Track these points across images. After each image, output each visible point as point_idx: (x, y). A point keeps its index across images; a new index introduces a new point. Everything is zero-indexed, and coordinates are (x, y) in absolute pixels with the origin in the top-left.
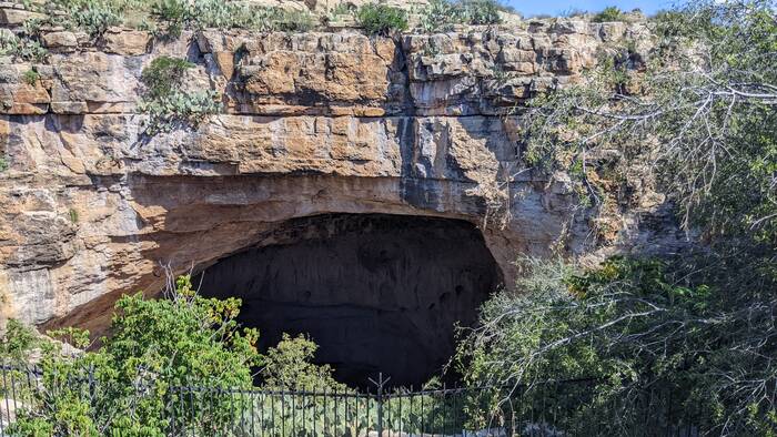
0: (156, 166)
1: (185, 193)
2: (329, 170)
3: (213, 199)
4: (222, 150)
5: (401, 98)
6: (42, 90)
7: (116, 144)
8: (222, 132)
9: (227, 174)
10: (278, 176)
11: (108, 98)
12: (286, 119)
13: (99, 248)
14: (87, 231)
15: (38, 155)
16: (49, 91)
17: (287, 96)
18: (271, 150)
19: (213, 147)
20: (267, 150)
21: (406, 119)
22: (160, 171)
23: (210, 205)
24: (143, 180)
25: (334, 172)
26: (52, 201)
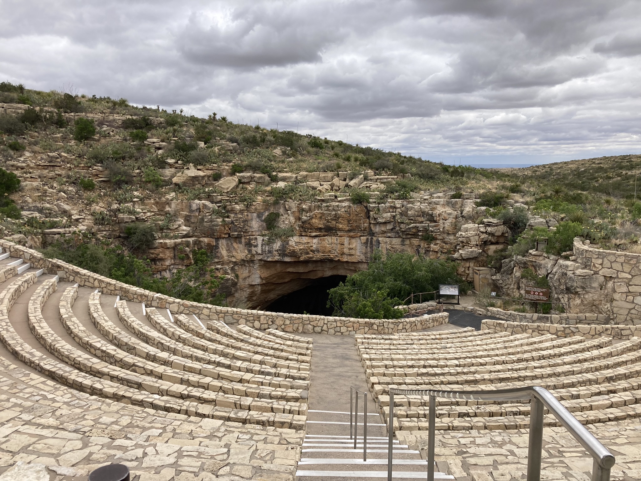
0: (268, 257)
1: (279, 268)
2: (337, 259)
3: (290, 270)
4: (294, 251)
5: (367, 229)
6: (227, 229)
7: (253, 248)
8: (294, 244)
9: (296, 260)
10: (316, 262)
11: (251, 230)
12: (319, 238)
13: (245, 289)
14: (241, 283)
15: (224, 252)
16: (230, 229)
17: (320, 229)
18: (313, 251)
19: (290, 250)
20: (311, 251)
21: (370, 238)
22: (269, 259)
23: (289, 272)
24: (263, 262)
25: (339, 260)
26: (229, 271)
